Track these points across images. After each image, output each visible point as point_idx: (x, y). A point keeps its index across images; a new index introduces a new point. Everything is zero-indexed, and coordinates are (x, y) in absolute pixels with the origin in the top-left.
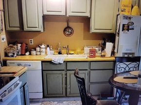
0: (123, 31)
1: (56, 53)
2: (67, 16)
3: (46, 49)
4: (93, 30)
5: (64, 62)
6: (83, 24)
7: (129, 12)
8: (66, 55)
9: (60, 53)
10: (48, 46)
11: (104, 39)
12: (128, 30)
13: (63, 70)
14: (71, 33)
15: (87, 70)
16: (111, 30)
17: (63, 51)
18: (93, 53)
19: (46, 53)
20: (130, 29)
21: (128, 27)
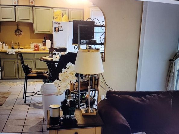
0: (55, 32)
1: (10, 48)
2: (17, 22)
3: (3, 45)
4: (36, 32)
5: (15, 53)
6: (29, 27)
7: (60, 19)
8: (18, 49)
9: (13, 48)
10: (4, 43)
11: (45, 38)
12: (59, 31)
13: (15, 59)
14: (21, 34)
15: (33, 59)
16: (49, 31)
17: (15, 47)
18: (37, 47)
19: (3, 48)
20: (60, 31)
21: (59, 29)
